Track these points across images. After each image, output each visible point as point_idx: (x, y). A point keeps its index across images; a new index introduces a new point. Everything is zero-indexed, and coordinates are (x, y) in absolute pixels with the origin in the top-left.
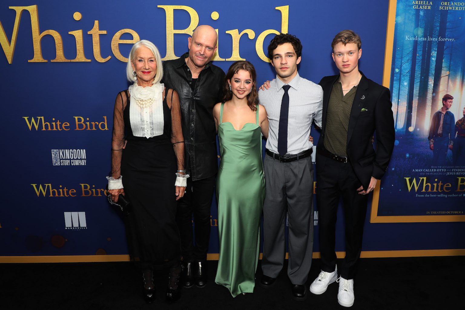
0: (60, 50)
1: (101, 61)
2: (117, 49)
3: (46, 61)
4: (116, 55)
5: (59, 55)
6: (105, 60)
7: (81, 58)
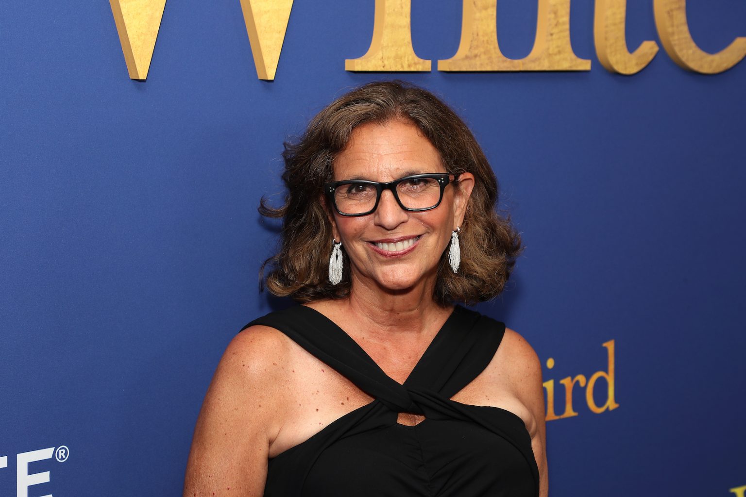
0: (486, 8)
1: (626, 68)
2: (679, 8)
3: (425, 65)
4: (676, 37)
5: (481, 33)
6: (637, 64)
7: (559, 52)
